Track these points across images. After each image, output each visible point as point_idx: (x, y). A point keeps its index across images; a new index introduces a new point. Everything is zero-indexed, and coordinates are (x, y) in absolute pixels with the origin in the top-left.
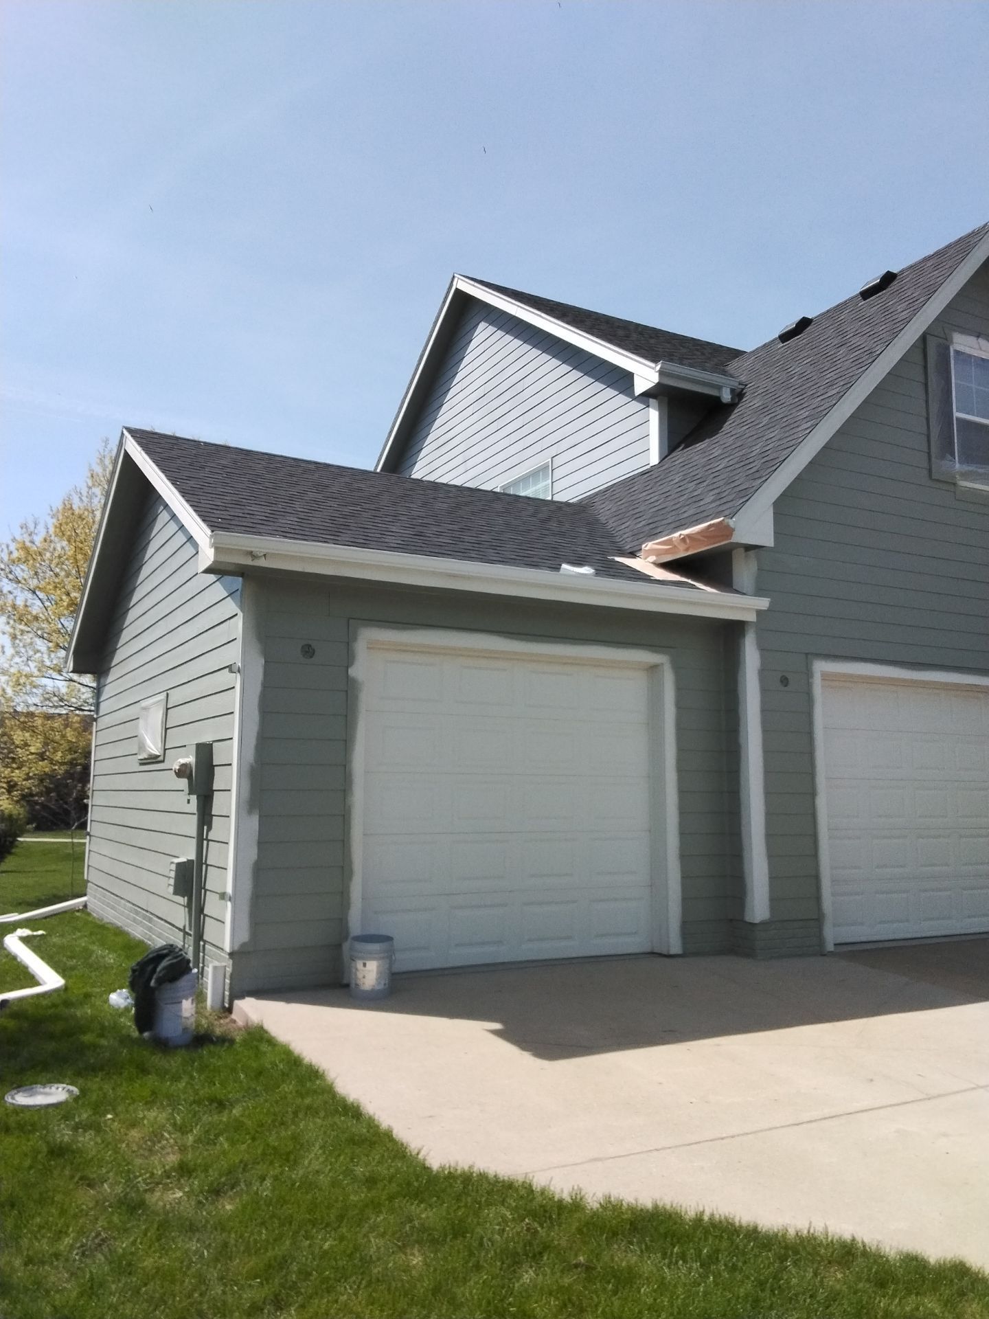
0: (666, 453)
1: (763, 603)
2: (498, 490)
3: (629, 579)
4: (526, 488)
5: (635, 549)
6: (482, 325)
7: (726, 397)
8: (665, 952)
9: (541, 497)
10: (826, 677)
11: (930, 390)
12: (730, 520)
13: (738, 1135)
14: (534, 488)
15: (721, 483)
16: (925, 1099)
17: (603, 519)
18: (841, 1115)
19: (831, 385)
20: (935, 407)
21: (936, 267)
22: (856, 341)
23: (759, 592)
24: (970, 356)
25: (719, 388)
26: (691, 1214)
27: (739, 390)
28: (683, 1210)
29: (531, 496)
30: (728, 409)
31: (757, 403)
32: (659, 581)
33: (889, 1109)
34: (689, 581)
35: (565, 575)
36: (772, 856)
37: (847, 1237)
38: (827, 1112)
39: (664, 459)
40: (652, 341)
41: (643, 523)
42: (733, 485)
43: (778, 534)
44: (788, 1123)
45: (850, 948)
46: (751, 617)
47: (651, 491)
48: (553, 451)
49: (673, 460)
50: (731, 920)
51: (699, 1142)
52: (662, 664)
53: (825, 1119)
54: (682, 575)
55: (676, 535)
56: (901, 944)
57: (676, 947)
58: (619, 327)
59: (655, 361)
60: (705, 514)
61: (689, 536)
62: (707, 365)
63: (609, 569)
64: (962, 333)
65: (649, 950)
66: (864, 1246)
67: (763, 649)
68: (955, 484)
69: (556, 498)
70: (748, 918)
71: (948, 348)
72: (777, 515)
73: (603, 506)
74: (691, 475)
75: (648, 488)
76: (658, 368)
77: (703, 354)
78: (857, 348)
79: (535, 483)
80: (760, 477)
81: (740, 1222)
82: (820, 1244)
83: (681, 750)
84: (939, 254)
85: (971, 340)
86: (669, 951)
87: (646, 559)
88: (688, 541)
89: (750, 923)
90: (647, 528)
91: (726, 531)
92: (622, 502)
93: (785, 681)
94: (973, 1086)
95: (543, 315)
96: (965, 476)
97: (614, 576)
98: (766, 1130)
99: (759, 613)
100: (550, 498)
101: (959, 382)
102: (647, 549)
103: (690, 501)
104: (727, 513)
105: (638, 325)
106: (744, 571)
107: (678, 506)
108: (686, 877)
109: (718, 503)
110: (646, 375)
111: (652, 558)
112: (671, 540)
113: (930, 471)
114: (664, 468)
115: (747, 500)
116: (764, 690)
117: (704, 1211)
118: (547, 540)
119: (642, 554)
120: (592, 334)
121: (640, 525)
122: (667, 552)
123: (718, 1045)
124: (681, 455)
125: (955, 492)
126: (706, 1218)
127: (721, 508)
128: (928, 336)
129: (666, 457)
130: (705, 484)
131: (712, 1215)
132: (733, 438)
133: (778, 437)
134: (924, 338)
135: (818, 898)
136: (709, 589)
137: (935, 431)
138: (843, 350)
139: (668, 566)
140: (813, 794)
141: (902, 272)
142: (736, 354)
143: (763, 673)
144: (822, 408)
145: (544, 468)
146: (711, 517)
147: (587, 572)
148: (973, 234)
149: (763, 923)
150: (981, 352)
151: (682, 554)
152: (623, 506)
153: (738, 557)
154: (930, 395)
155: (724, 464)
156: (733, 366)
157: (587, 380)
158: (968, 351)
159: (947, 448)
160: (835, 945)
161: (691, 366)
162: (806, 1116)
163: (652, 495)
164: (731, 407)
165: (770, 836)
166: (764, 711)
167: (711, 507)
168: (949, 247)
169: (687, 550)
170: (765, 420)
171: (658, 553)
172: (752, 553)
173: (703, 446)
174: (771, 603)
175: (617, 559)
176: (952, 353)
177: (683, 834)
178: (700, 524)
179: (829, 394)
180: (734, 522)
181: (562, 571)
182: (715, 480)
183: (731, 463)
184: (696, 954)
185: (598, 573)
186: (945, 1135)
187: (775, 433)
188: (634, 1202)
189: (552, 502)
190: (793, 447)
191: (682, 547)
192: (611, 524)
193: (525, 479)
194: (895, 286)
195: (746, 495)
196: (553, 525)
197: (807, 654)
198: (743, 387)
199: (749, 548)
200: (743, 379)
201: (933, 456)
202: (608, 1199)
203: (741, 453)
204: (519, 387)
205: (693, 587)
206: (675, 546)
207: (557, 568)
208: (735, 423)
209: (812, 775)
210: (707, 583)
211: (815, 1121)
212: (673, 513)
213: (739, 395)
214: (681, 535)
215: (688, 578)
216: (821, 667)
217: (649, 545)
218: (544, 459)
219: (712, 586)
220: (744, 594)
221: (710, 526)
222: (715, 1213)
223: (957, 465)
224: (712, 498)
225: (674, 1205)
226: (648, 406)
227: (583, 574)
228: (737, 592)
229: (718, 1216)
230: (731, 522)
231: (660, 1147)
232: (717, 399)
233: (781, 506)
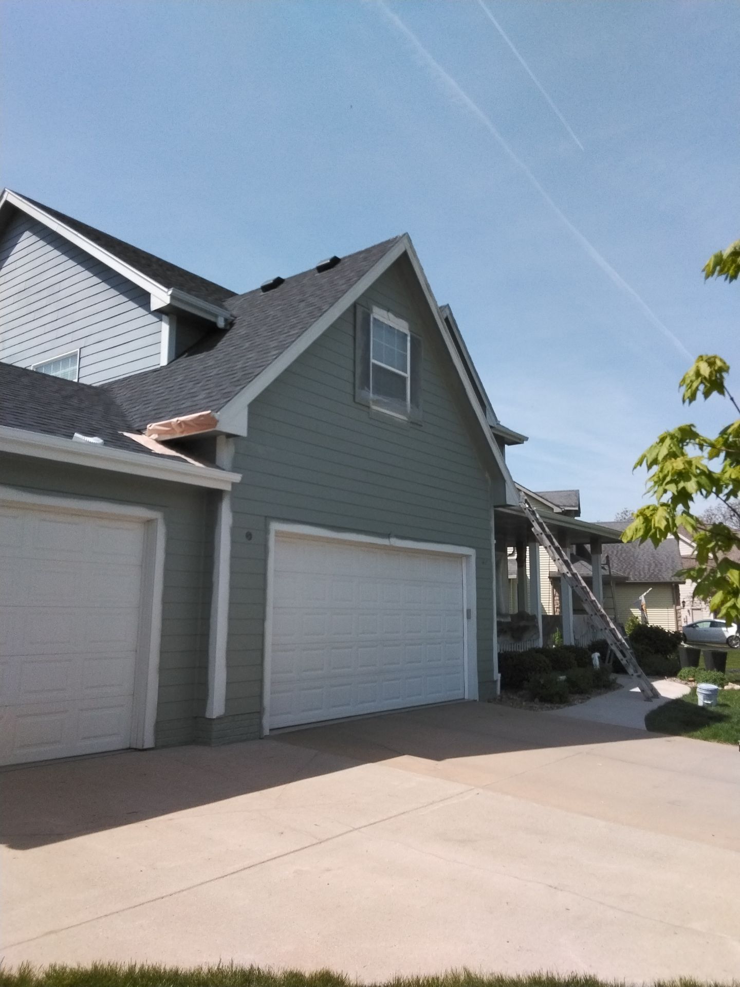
0: (174, 358)
1: (237, 478)
2: (31, 368)
3: (134, 450)
4: (56, 369)
5: (140, 428)
6: (27, 234)
7: (221, 323)
8: (140, 747)
9: (69, 379)
10: (279, 534)
11: (357, 340)
12: (216, 414)
13: (175, 893)
14: (63, 371)
15: (212, 385)
16: (317, 843)
17: (118, 402)
18: (256, 865)
19: (293, 327)
20: (359, 352)
21: (365, 259)
22: (311, 300)
23: (235, 469)
24: (383, 323)
25: (216, 316)
26: (126, 968)
27: (230, 321)
28: (118, 966)
29: (60, 376)
30: (221, 332)
31: (243, 331)
32: (158, 454)
33: (292, 854)
34: (183, 456)
35: (76, 442)
36: (230, 666)
37: (247, 967)
38: (247, 863)
39: (171, 362)
40: (169, 273)
41: (150, 408)
42: (221, 388)
43: (250, 427)
44: (215, 877)
45: (281, 732)
46: (228, 488)
47: (159, 385)
48: (82, 343)
49: (179, 363)
50: (196, 717)
51: (143, 904)
52: (157, 519)
53: (245, 869)
54: (177, 451)
55: (175, 420)
56: (315, 725)
57: (149, 742)
58: (143, 257)
59: (168, 286)
60: (198, 407)
61: (184, 422)
62: (209, 298)
63: (115, 440)
64: (378, 307)
65: (128, 746)
66: (259, 972)
67: (235, 512)
68: (369, 407)
69: (81, 381)
70: (208, 715)
71: (369, 316)
72: (250, 414)
73: (119, 392)
74: (191, 377)
75: (157, 382)
76: (170, 292)
77: (207, 290)
78: (311, 305)
79: (64, 367)
80: (240, 385)
81: (164, 969)
82: (226, 977)
83: (166, 587)
84: (368, 251)
85: (384, 313)
86: (143, 746)
87: (150, 436)
88: (183, 426)
89: (209, 719)
90: (153, 413)
91: (213, 421)
92: (136, 390)
93: (249, 536)
94: (352, 829)
95: (79, 235)
96: (377, 402)
97: (121, 447)
98: (198, 885)
99: (233, 484)
100: (76, 380)
101: (374, 339)
102: (150, 428)
103: (189, 396)
104: (214, 408)
105: (159, 260)
106: (225, 453)
107: (178, 399)
108: (162, 686)
109: (208, 400)
110: (160, 296)
111: (155, 436)
112: (170, 423)
113: (354, 396)
114: (170, 369)
115: (229, 401)
116: (233, 542)
117: (135, 966)
118: (64, 413)
119: (147, 432)
120: (120, 258)
121: (148, 410)
122: (166, 432)
123: (171, 820)
124: (184, 361)
125: (368, 413)
126: (137, 970)
127: (211, 404)
128: (358, 306)
129: (174, 360)
130: (200, 384)
131: (143, 966)
132: (224, 354)
133: (255, 358)
134: (355, 306)
135: (261, 696)
136: (197, 464)
137: (359, 370)
138: (302, 305)
139: (167, 443)
140: (263, 619)
141: (345, 258)
142: (232, 294)
143: (234, 530)
144: (285, 342)
145: (74, 356)
146: (202, 410)
147: (94, 441)
148: (388, 242)
149: (219, 718)
150: (389, 322)
151: (178, 435)
152: (136, 393)
153: (221, 441)
154: (357, 345)
155: (215, 372)
156: (228, 302)
157: (113, 292)
158: (381, 319)
159: (365, 383)
160: (270, 730)
161: (197, 296)
162: (230, 870)
163: (160, 388)
164: (223, 332)
165: (229, 652)
166: (233, 557)
167: (202, 402)
168: (374, 247)
169: (182, 432)
170: (247, 345)
171: (160, 433)
172: (231, 440)
173: (202, 357)
174: (242, 478)
175: (126, 434)
176: (372, 319)
177: (163, 652)
178: (194, 413)
179: (290, 333)
180: (219, 415)
181: (74, 439)
182: (207, 383)
183: (220, 372)
184: (164, 747)
185: (106, 443)
186: (328, 870)
187: (252, 355)
188: (77, 967)
189: (78, 384)
190: (264, 367)
191: (178, 430)
192: (125, 406)
193: (56, 362)
194: (339, 267)
195: (228, 397)
196: (75, 401)
197: (266, 517)
198: (233, 318)
199: (229, 436)
200: (235, 313)
201: (357, 386)
202: (53, 967)
203: (228, 366)
204: (56, 288)
205: (186, 461)
206: (173, 429)
207: (71, 436)
208: (226, 344)
209: (263, 604)
210: (197, 459)
211: (237, 872)
212: (174, 404)
213: (230, 324)
214: (178, 421)
215: (182, 454)
216: (276, 527)
217: (152, 426)
218: (74, 349)
219: (200, 462)
220: (224, 470)
221: (200, 416)
222: (145, 964)
223: (371, 395)
224: (204, 396)
225: (111, 964)
226: (161, 320)
227: (90, 442)
228: (218, 467)
229: (147, 967)
230: (217, 415)
231: (109, 913)
232: (214, 324)
233: (255, 408)
